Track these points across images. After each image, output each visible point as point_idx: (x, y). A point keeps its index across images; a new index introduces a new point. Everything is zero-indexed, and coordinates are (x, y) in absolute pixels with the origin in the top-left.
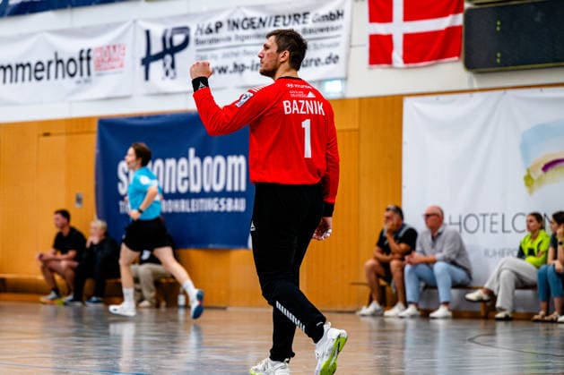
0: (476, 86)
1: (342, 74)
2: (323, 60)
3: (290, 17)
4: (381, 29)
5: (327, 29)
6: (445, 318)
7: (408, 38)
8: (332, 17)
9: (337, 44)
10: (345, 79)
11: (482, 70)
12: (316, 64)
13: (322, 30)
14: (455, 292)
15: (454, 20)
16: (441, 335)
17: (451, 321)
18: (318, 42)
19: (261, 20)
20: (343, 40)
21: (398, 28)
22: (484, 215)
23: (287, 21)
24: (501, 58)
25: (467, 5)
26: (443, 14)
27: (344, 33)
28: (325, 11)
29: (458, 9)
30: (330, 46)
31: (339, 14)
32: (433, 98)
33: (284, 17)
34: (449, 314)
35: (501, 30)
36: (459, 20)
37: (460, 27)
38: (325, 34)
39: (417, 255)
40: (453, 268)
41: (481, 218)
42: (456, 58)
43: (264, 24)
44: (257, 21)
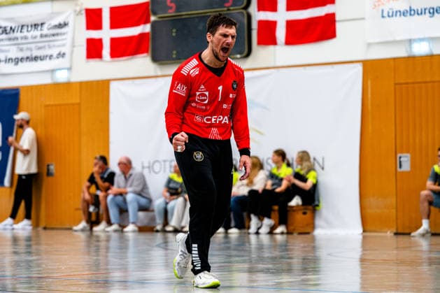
0: (159, 73)
1: (68, 65)
2: (55, 55)
3: (32, 26)
4: (95, 34)
5: (57, 34)
6: (134, 231)
7: (113, 41)
8: (60, 26)
9: (64, 45)
10: (70, 69)
11: (163, 62)
12: (50, 58)
13: (53, 35)
14: (141, 214)
15: (143, 29)
16: (131, 243)
17: (137, 234)
18: (51, 44)
19: (11, 28)
20: (68, 42)
21: (107, 34)
22: (165, 161)
23: (29, 29)
24: (176, 54)
25: (153, 18)
26: (137, 24)
27: (69, 37)
28: (56, 22)
29: (147, 21)
30: (59, 46)
31: (66, 24)
32: (130, 81)
33: (28, 26)
34: (136, 229)
35: (176, 35)
36: (147, 28)
37: (148, 34)
38: (56, 38)
39: (115, 189)
40: (139, 198)
41: (163, 163)
42: (145, 55)
43: (14, 31)
44: (8, 29)
